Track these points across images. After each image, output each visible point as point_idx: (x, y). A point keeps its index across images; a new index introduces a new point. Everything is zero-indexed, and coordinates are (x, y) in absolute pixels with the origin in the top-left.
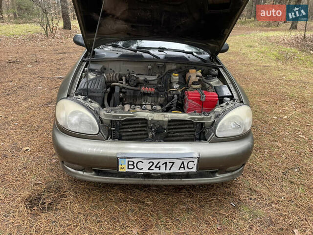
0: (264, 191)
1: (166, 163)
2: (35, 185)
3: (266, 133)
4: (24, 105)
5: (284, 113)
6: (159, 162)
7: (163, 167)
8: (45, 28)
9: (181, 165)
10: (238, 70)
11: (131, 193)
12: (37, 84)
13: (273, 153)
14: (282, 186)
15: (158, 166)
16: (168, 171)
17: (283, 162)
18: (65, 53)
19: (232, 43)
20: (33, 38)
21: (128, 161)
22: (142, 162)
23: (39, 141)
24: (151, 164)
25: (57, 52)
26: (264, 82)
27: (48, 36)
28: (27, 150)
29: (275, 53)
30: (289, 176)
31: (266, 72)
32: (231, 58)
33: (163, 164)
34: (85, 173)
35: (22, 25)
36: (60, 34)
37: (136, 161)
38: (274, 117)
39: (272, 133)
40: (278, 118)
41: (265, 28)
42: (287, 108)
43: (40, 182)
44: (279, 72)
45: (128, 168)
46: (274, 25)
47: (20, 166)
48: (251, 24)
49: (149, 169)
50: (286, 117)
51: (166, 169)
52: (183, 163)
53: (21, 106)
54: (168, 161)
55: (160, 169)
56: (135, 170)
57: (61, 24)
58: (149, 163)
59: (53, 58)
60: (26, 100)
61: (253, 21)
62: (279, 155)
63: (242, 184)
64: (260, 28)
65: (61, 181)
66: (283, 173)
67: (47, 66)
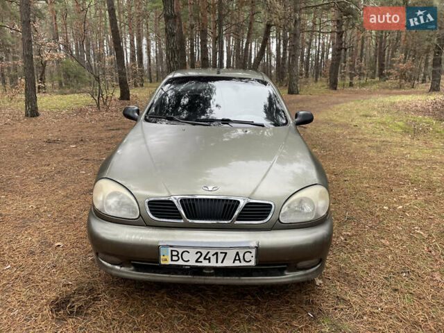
0: (354, 299)
1: (217, 253)
2: (64, 286)
3: (371, 227)
4: (62, 193)
5: (400, 202)
6: (208, 253)
7: (213, 259)
8: (97, 99)
9: (236, 257)
10: (345, 146)
11: (180, 298)
12: (80, 167)
13: (376, 253)
14: (381, 294)
15: (207, 257)
16: (219, 264)
17: (387, 265)
18: (119, 129)
19: (342, 112)
20: (81, 111)
21: (172, 251)
22: (188, 252)
23: (75, 235)
24: (199, 254)
25: (109, 128)
26: (378, 163)
27: (99, 108)
28: (59, 246)
29: (401, 124)
30: (393, 283)
31: (384, 149)
32: (338, 131)
33: (213, 255)
34: (122, 268)
35: (69, 96)
36: (115, 106)
37: (180, 251)
38: (385, 208)
39: (378, 228)
40: (389, 208)
41: (395, 91)
42: (405, 196)
43: (70, 283)
44: (402, 149)
45: (172, 260)
46: (408, 87)
47: (49, 264)
48: (374, 86)
49: (197, 261)
50: (401, 207)
51: (217, 262)
52: (237, 254)
53: (57, 195)
54: (219, 251)
55: (209, 262)
56: (180, 262)
57: (118, 94)
58: (197, 253)
59: (103, 135)
60: (64, 187)
61: (377, 82)
62: (384, 256)
63: (327, 291)
64: (387, 91)
65: (95, 283)
66: (386, 278)
67: (95, 146)
